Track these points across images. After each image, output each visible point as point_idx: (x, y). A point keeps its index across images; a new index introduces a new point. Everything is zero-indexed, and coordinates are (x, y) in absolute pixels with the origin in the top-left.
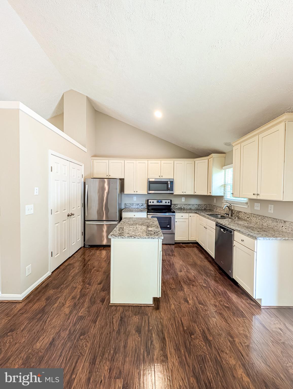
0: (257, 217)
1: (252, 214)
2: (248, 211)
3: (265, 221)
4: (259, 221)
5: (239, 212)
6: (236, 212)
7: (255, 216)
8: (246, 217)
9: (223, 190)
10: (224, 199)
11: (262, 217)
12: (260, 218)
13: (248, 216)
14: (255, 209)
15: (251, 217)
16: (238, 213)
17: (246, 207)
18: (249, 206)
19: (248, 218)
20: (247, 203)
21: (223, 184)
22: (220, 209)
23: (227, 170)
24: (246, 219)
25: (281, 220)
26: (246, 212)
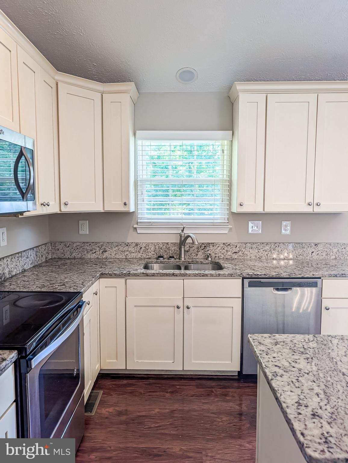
1: (248, 244)
2: (233, 239)
3: (280, 251)
4: (266, 253)
5: (205, 246)
7: (254, 246)
8: (229, 253)
11: (273, 245)
12: (267, 248)
13: (237, 250)
15: (244, 250)
16: (202, 248)
17: (226, 232)
19: (236, 253)
20: (227, 224)
21: (134, 178)
22: (126, 248)
24: (228, 257)
25: (310, 243)
26: (228, 241)
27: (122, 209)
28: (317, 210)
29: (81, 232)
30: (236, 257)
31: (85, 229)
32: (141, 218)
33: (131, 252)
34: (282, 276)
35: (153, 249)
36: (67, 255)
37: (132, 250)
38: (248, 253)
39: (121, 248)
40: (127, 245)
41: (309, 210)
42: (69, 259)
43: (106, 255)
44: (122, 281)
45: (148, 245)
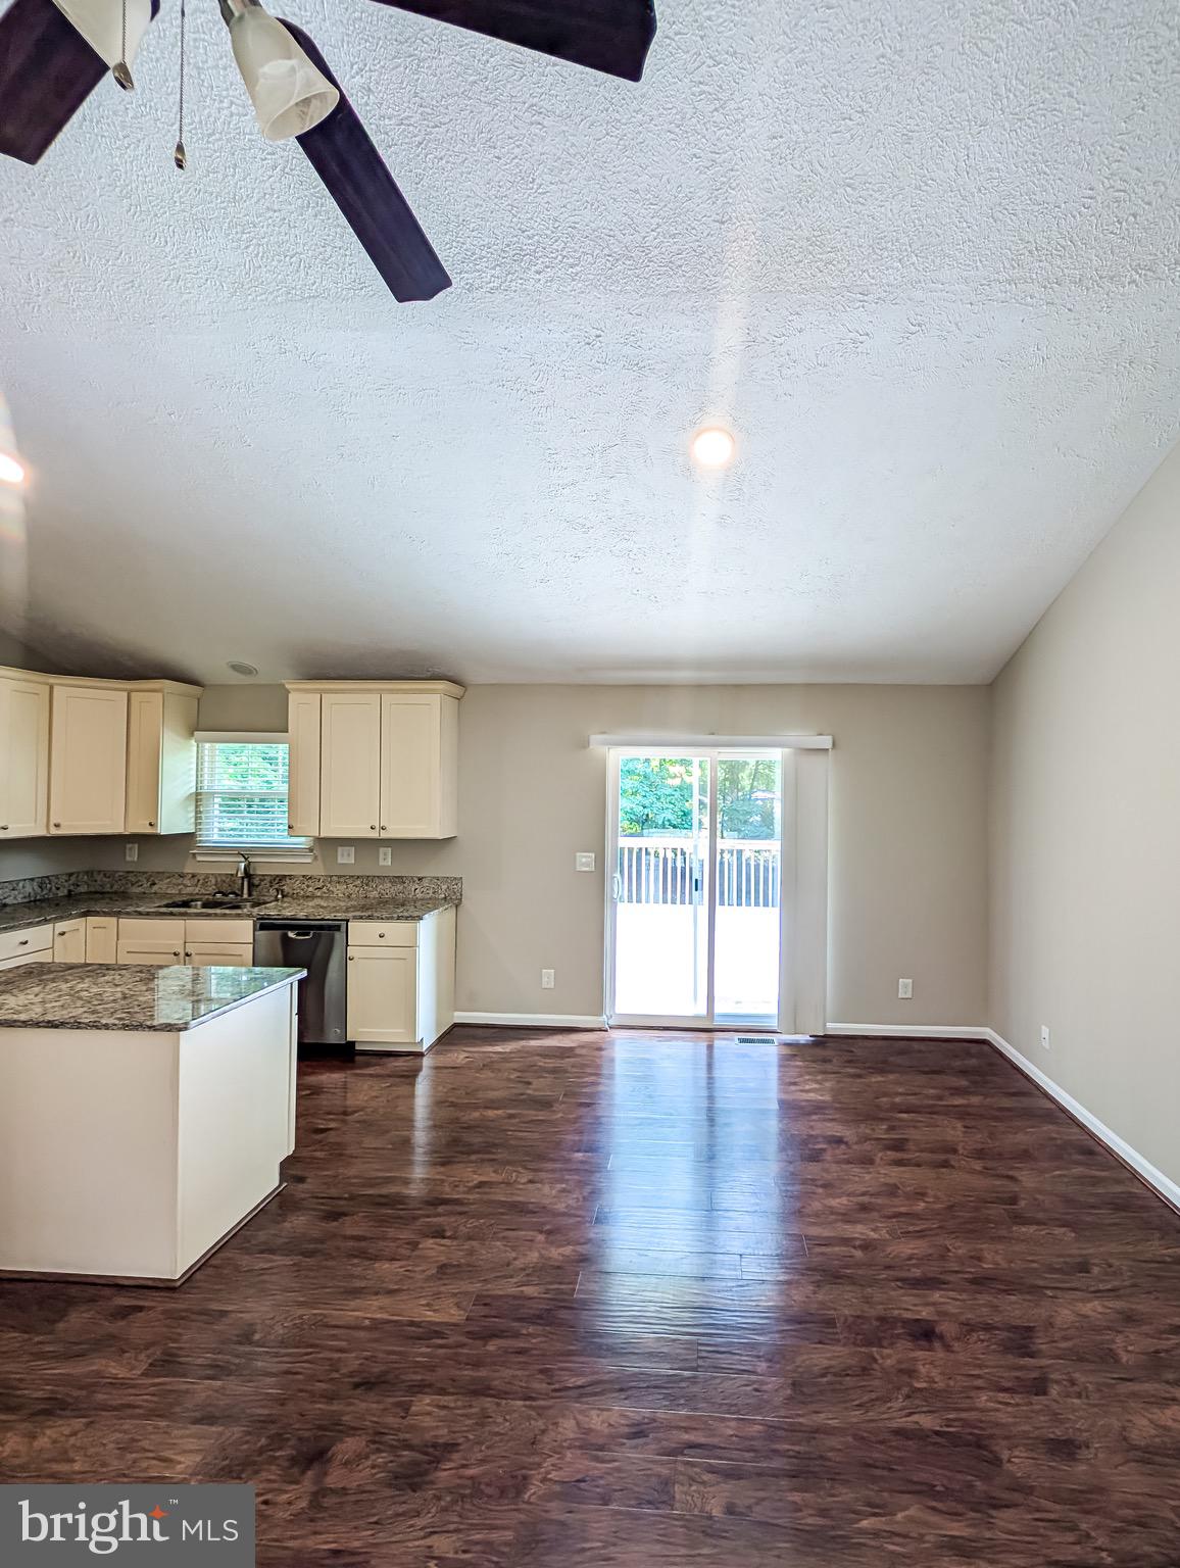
0: (349, 881)
1: (332, 877)
2: (318, 870)
3: (374, 886)
4: (357, 889)
5: (281, 878)
6: (268, 879)
7: (342, 880)
8: (310, 889)
9: (193, 814)
10: (196, 842)
11: (364, 880)
12: (357, 882)
13: (321, 884)
14: (340, 861)
15: (328, 885)
16: (275, 881)
17: (309, 861)
18: (319, 858)
19: (318, 888)
20: (311, 850)
21: (194, 790)
22: (180, 881)
23: (207, 745)
24: (309, 894)
25: (412, 878)
26: (309, 874)
27: (149, 830)
28: (384, 835)
29: (128, 858)
30: (319, 894)
31: (132, 854)
32: (200, 841)
33: (186, 886)
34: (298, 917)
35: (213, 881)
36: (107, 888)
37: (188, 883)
38: (335, 890)
39: (174, 881)
40: (182, 876)
41: (374, 835)
42: (108, 893)
43: (155, 888)
44: (114, 919)
45: (207, 876)
